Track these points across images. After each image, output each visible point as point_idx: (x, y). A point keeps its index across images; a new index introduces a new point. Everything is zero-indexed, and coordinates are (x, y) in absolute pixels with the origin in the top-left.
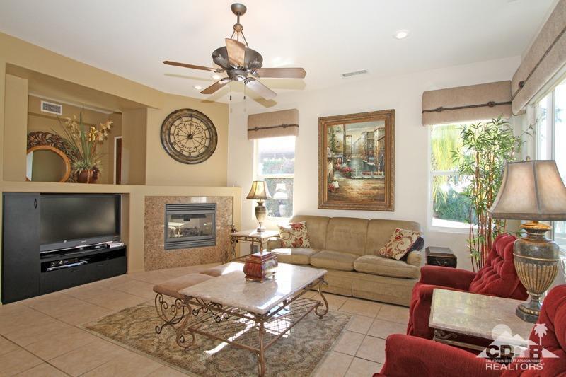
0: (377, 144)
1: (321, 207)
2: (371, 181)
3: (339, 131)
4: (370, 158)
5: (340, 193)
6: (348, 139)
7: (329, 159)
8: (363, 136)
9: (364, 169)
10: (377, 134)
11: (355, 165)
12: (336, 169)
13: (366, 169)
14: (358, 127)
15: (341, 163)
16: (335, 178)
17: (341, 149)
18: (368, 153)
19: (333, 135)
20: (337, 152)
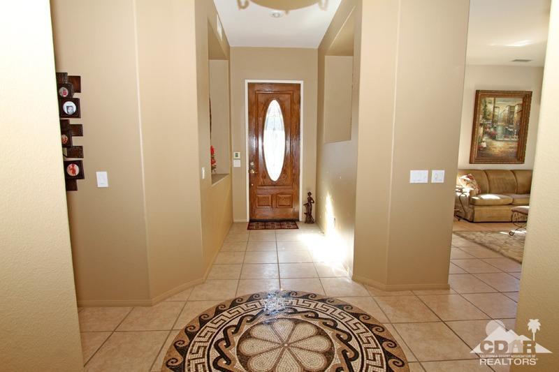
0: (516, 115)
1: (471, 162)
2: (509, 143)
3: (490, 103)
4: (511, 126)
5: (487, 152)
6: (496, 110)
7: (481, 125)
8: (507, 108)
9: (505, 134)
10: (517, 108)
11: (500, 130)
12: (485, 133)
13: (507, 133)
14: (504, 101)
15: (490, 128)
16: (484, 140)
17: (491, 117)
18: (509, 121)
19: (486, 106)
20: (487, 120)
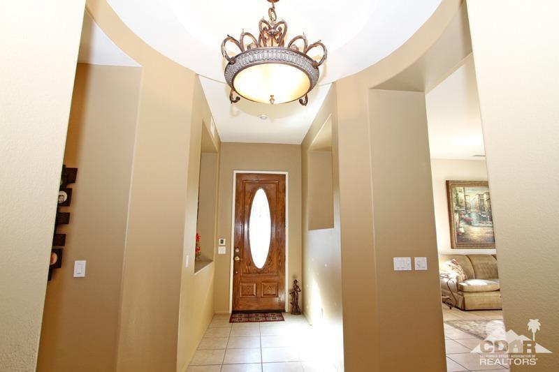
0: (485, 203)
1: (452, 247)
2: (485, 228)
3: (460, 192)
4: (483, 212)
5: (466, 237)
6: (467, 198)
7: (456, 211)
8: (477, 196)
9: (480, 219)
10: (485, 196)
11: (474, 217)
12: (461, 219)
13: (482, 219)
14: (473, 190)
15: (464, 215)
16: (461, 225)
17: (463, 204)
18: (481, 208)
19: (457, 194)
20: (461, 207)
